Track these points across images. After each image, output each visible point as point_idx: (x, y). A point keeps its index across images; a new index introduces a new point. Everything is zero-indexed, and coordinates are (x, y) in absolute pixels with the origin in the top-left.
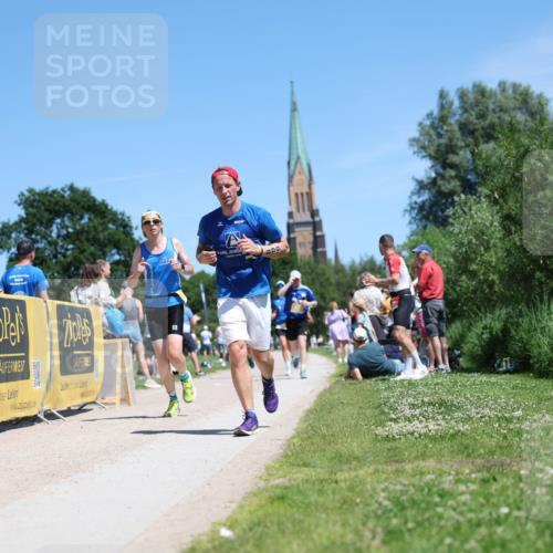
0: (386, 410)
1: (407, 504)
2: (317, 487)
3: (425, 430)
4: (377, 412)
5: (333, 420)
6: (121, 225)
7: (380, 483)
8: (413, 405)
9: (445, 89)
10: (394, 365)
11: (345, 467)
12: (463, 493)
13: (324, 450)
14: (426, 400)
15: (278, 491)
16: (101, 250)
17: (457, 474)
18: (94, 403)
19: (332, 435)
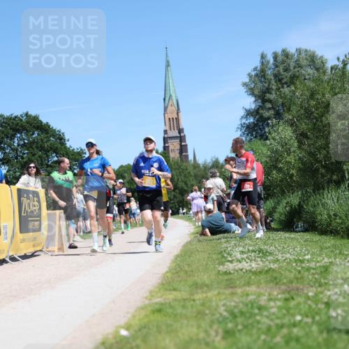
0: (226, 255)
1: (238, 314)
2: (182, 303)
3: (250, 268)
4: (220, 256)
5: (192, 261)
6: (58, 138)
7: (221, 301)
8: (243, 252)
9: (265, 53)
10: (230, 226)
11: (199, 291)
12: (272, 307)
13: (186, 281)
14: (251, 248)
15: (157, 307)
16: (46, 154)
17: (270, 295)
18: (41, 251)
19: (192, 271)
